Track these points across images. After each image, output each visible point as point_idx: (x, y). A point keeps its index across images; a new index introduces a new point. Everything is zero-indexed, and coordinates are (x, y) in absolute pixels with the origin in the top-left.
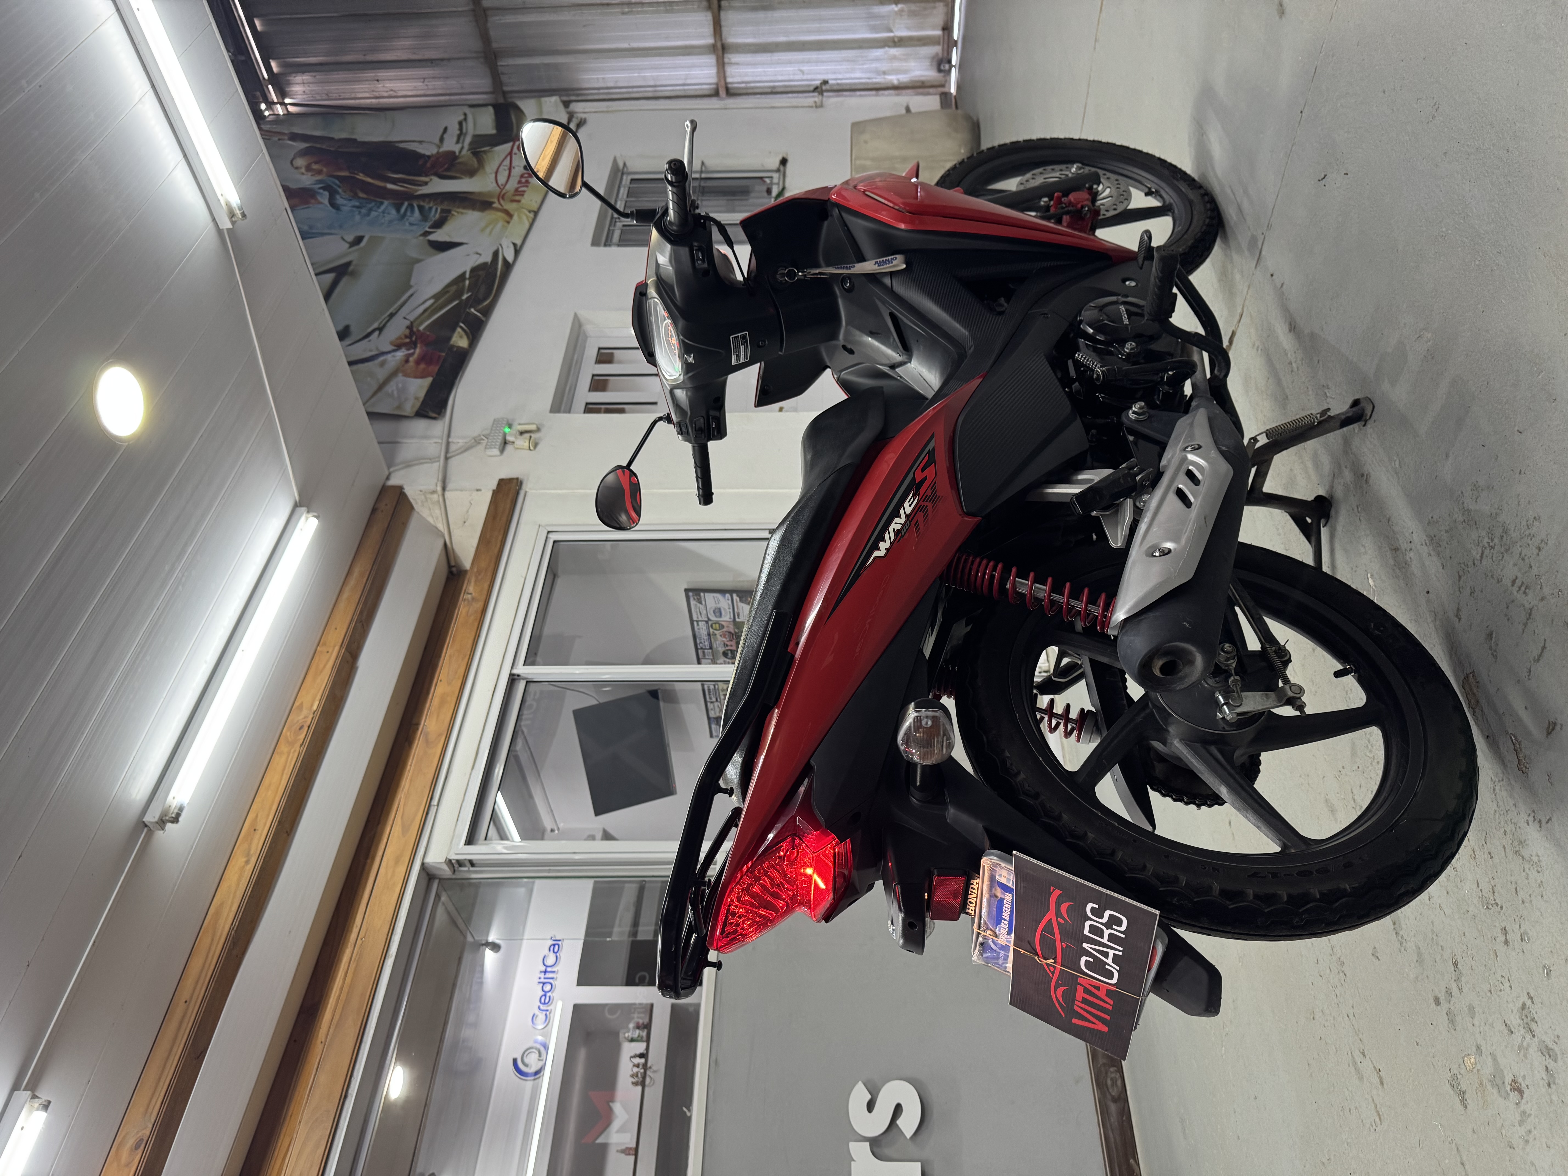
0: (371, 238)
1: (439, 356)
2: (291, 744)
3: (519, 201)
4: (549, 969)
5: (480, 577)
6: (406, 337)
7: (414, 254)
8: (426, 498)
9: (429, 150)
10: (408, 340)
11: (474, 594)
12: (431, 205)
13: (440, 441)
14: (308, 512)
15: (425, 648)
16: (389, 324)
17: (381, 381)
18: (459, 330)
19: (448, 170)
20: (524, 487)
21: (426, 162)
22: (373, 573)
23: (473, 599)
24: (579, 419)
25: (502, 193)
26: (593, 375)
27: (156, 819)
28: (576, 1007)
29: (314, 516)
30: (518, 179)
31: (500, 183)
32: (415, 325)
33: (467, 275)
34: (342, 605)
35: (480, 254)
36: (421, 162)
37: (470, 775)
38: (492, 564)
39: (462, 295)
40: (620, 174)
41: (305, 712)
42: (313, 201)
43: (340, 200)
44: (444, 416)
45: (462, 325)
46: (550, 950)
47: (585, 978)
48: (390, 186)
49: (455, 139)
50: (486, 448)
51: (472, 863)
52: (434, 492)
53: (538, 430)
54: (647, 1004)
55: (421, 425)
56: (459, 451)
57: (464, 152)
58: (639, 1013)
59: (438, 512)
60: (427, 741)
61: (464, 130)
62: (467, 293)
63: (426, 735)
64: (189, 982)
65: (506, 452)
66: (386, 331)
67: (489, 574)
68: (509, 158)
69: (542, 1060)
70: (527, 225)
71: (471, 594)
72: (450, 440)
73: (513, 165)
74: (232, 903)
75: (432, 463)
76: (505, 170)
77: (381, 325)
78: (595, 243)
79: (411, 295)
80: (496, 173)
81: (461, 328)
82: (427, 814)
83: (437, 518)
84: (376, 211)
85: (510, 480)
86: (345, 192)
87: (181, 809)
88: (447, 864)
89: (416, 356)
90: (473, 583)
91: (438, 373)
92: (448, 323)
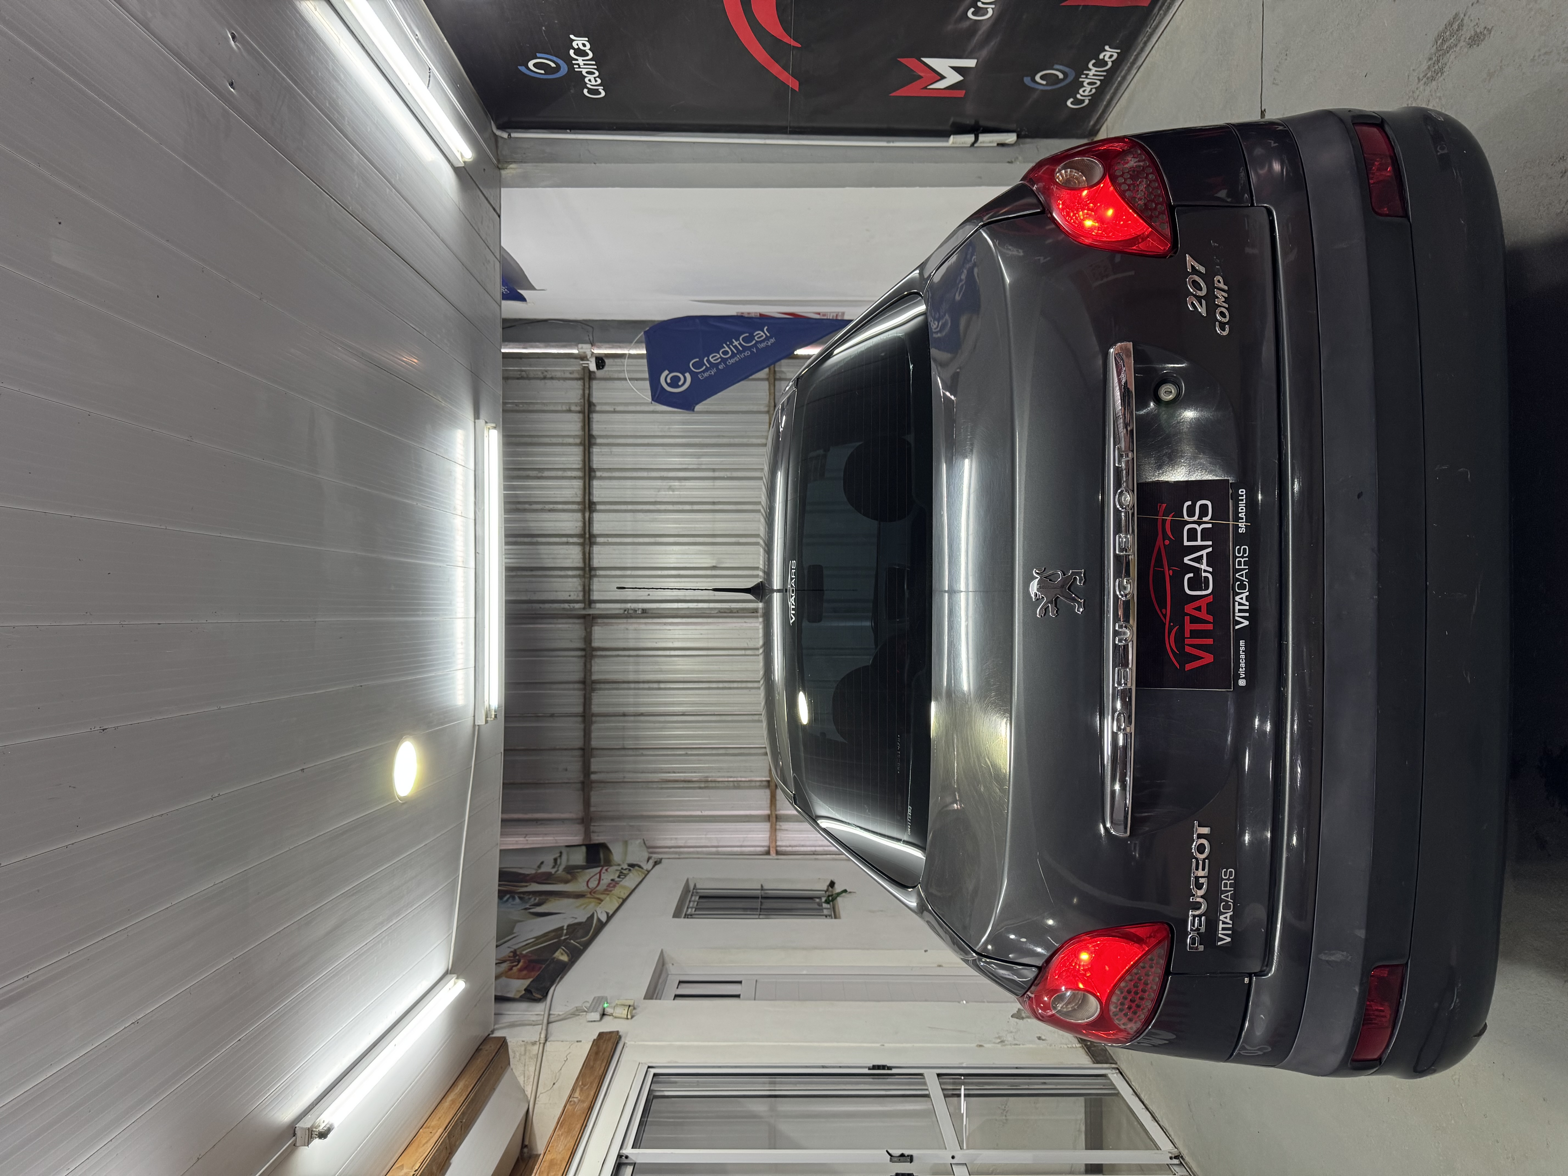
1: (541, 967)
3: (609, 894)
6: (510, 957)
7: (520, 917)
8: (525, 1050)
9: (528, 872)
10: (512, 959)
12: (530, 897)
13: (543, 1013)
14: (458, 977)
18: (560, 950)
19: (545, 881)
20: (624, 1036)
24: (669, 1003)
25: (593, 891)
26: (677, 994)
27: (307, 1130)
29: (462, 981)
30: (607, 885)
31: (591, 886)
32: (520, 950)
33: (566, 927)
34: (446, 1104)
35: (577, 918)
39: (562, 937)
44: (545, 999)
45: (563, 948)
49: (551, 867)
50: (586, 1017)
52: (534, 1043)
53: (635, 1007)
55: (523, 1005)
56: (560, 1019)
57: (559, 872)
59: (532, 1069)
61: (559, 863)
62: (566, 935)
65: (605, 1020)
68: (598, 875)
70: (617, 905)
72: (551, 1012)
73: (602, 878)
75: (534, 1025)
76: (595, 881)
78: (676, 916)
79: (515, 936)
80: (588, 882)
81: (563, 951)
83: (529, 1078)
85: (611, 1033)
87: (329, 1131)
89: (519, 967)
91: (539, 977)
92: (550, 949)
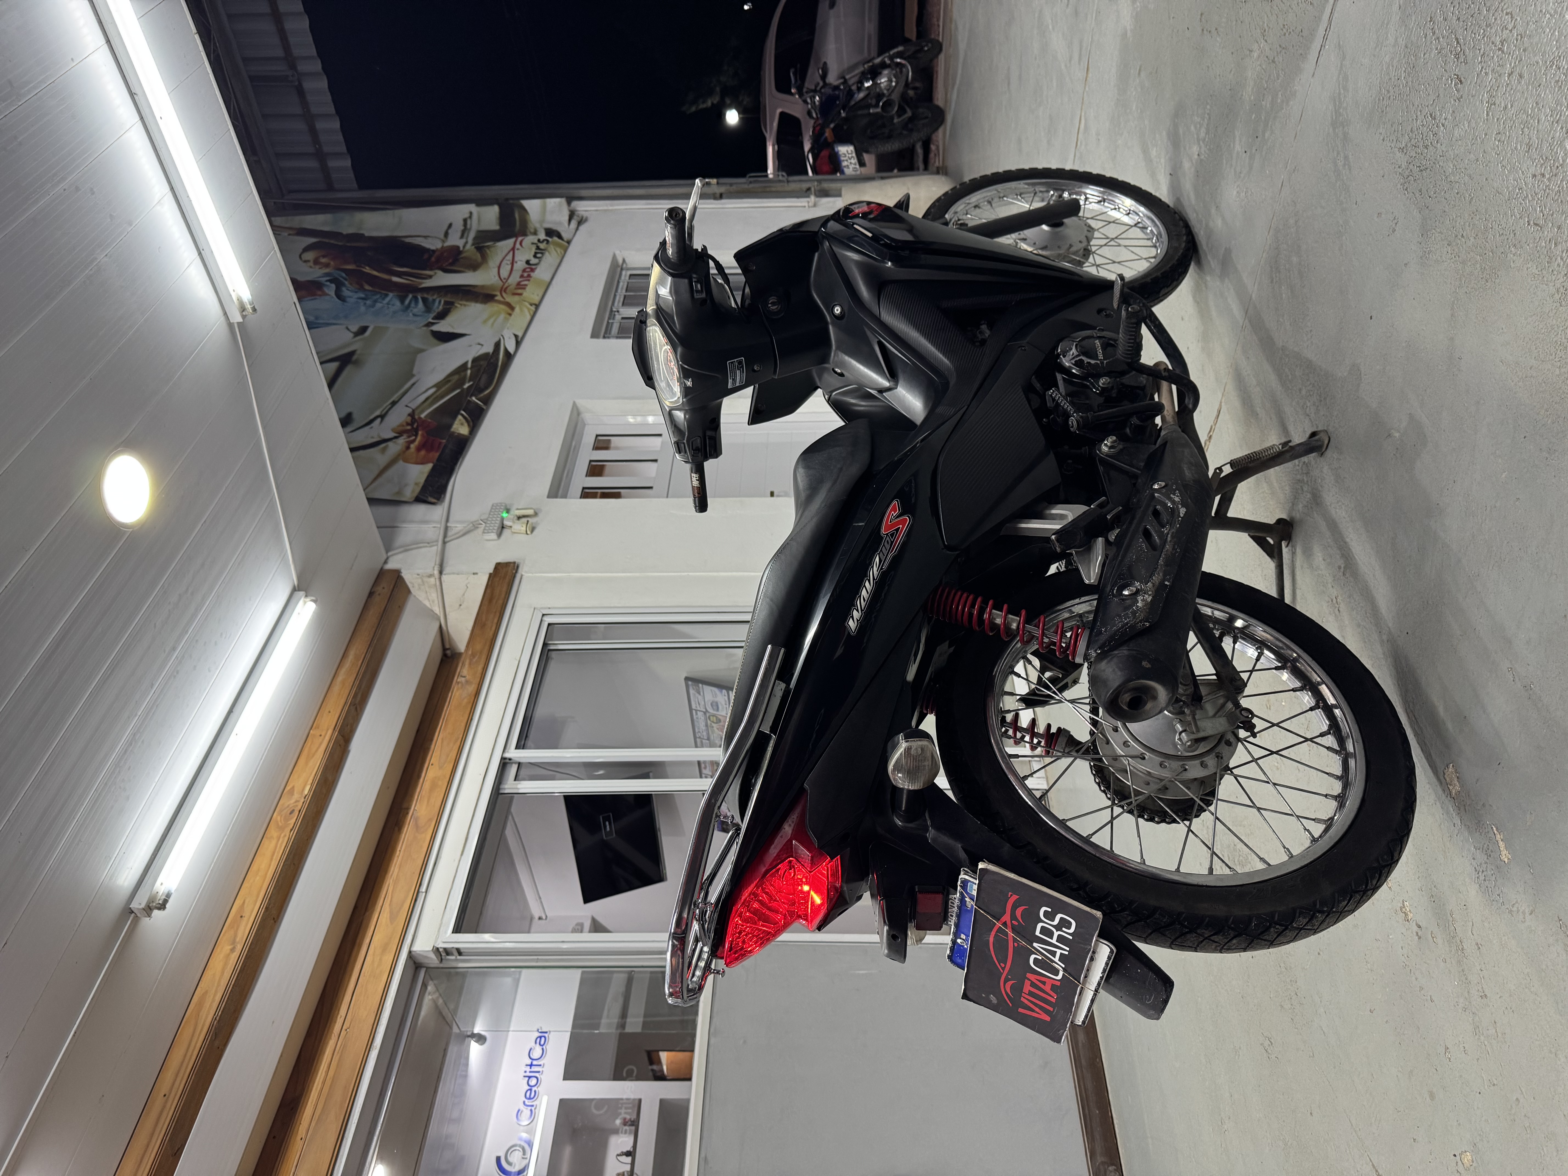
0: (375, 328)
1: (440, 443)
2: (281, 829)
3: (520, 294)
4: (535, 1063)
5: (474, 660)
6: (408, 424)
7: (416, 344)
8: (423, 581)
9: (433, 245)
10: (409, 427)
11: (467, 677)
12: (435, 297)
13: (439, 526)
14: (306, 596)
15: (418, 731)
16: (390, 412)
17: (382, 467)
18: (460, 417)
19: (452, 264)
20: (521, 571)
21: (431, 256)
22: (368, 656)
23: (467, 682)
24: (575, 504)
25: (505, 286)
26: (591, 461)
27: (143, 906)
28: (562, 1101)
29: (312, 600)
30: (520, 273)
31: (502, 277)
32: (416, 412)
33: (469, 365)
34: (336, 688)
35: (482, 345)
36: (426, 256)
37: (460, 861)
38: (487, 648)
39: (464, 384)
40: (619, 269)
41: (296, 796)
42: (319, 293)
43: (345, 292)
44: (443, 501)
45: (463, 412)
46: (536, 1043)
47: (571, 1073)
48: (395, 279)
49: (459, 234)
50: (484, 532)
51: (459, 952)
52: (430, 576)
53: (536, 514)
54: (634, 1100)
55: (420, 510)
56: (457, 536)
57: (468, 246)
58: (626, 1108)
59: (434, 595)
60: (417, 826)
61: (468, 226)
62: (469, 381)
63: (416, 820)
64: (169, 1076)
65: (503, 537)
66: (387, 419)
67: (484, 657)
68: (511, 253)
69: (526, 1158)
70: (529, 317)
71: (464, 677)
72: (449, 525)
73: (516, 259)
74: (216, 992)
75: (431, 546)
76: (507, 264)
77: (383, 412)
78: (595, 335)
79: (413, 384)
80: (499, 268)
81: (462, 415)
82: (416, 900)
83: (433, 601)
84: (381, 303)
85: (507, 564)
86: (351, 284)
87: (168, 895)
88: (434, 953)
89: (417, 443)
90: (467, 666)
91: (439, 459)
92: (449, 411)
